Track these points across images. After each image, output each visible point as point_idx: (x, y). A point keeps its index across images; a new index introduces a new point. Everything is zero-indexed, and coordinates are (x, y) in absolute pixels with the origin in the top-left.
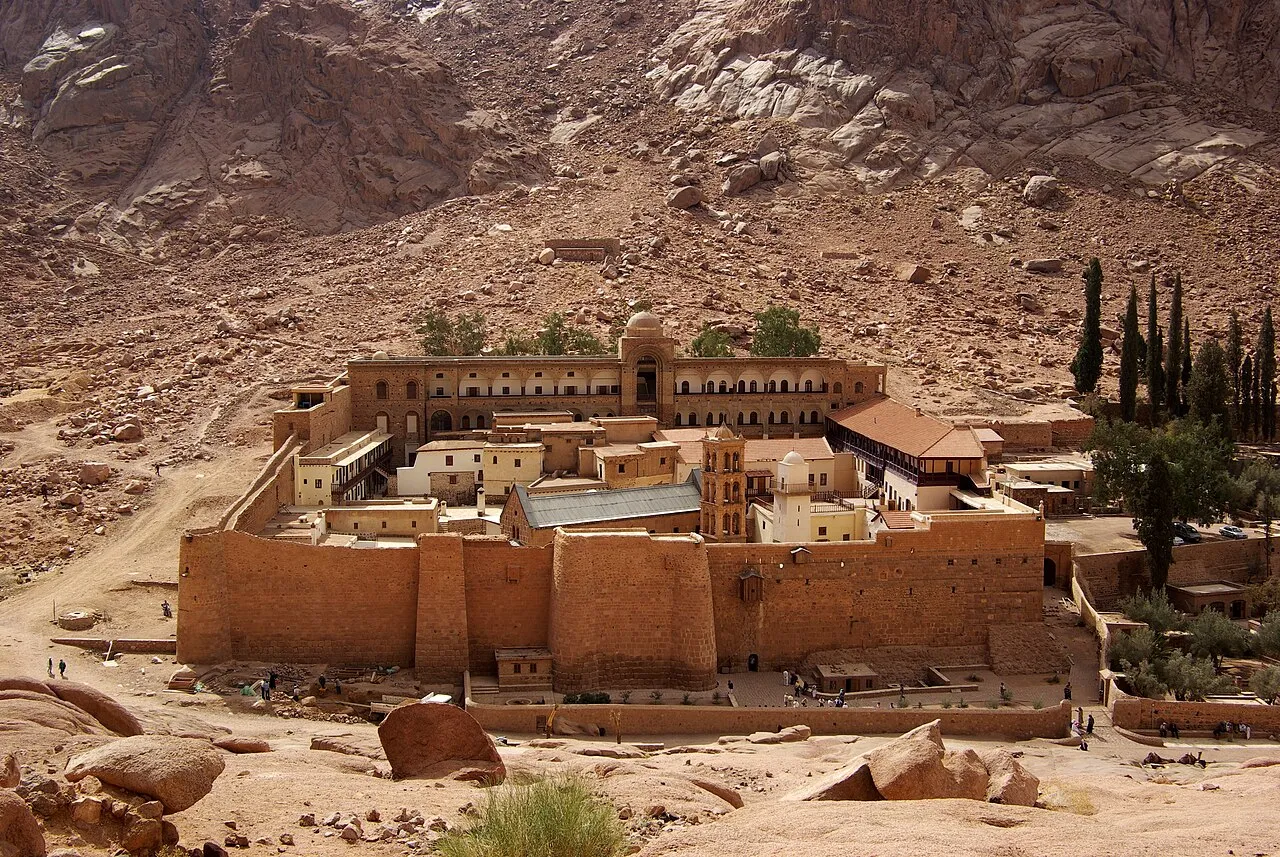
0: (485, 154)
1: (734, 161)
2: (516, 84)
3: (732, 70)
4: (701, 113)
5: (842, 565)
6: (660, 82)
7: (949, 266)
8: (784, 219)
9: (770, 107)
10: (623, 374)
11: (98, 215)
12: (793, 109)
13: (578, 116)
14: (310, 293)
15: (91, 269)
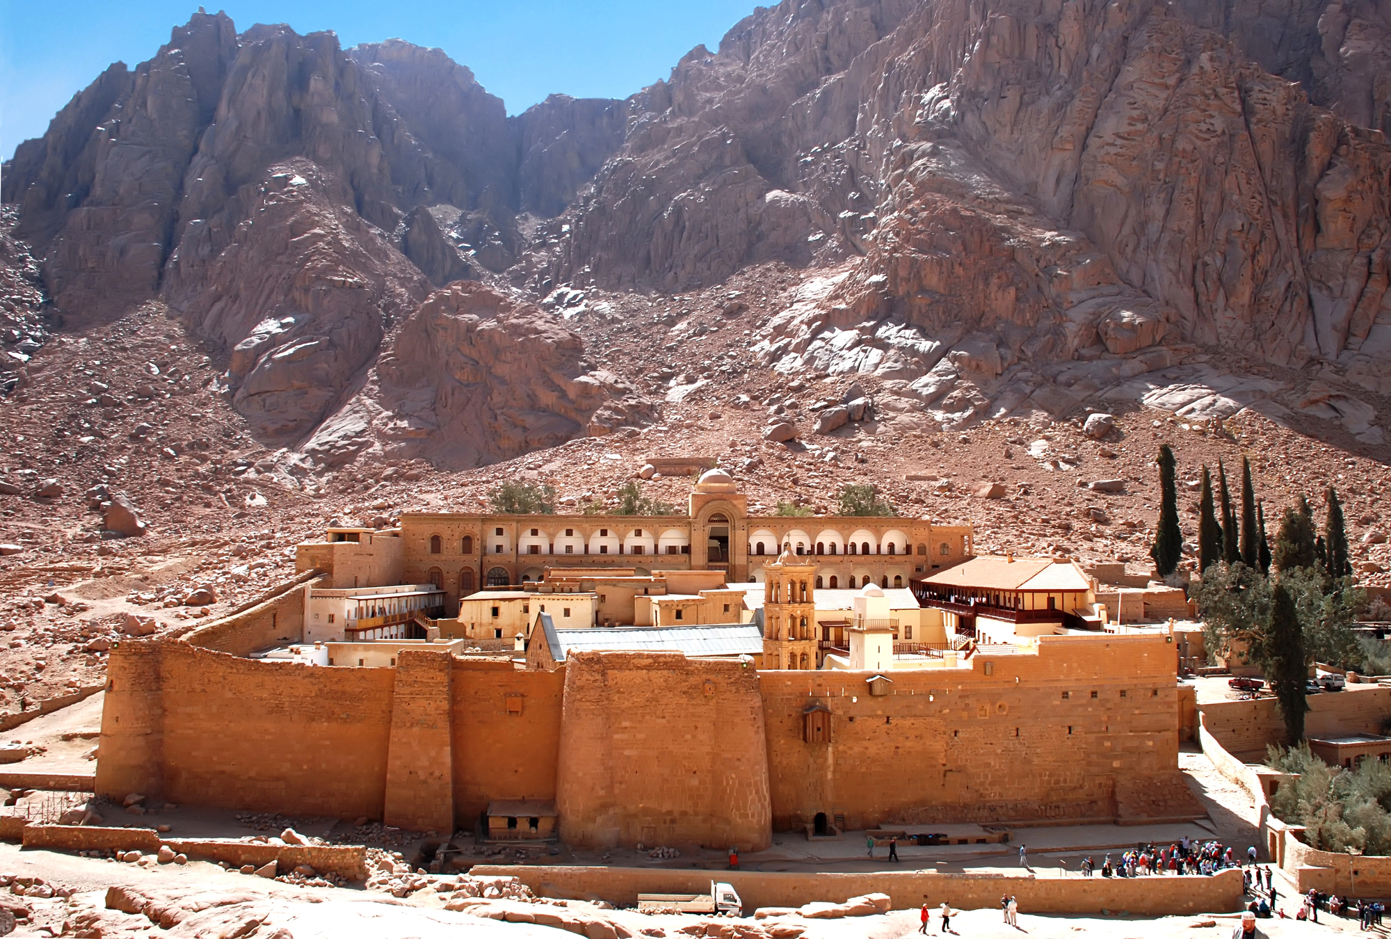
0: (605, 404)
1: (826, 407)
2: (639, 358)
3: (823, 339)
4: (797, 373)
5: (931, 699)
6: (762, 353)
7: (1023, 486)
8: (871, 451)
9: (857, 365)
10: (693, 532)
11: (275, 460)
12: (876, 366)
13: (690, 380)
14: (428, 504)
15: (261, 501)
